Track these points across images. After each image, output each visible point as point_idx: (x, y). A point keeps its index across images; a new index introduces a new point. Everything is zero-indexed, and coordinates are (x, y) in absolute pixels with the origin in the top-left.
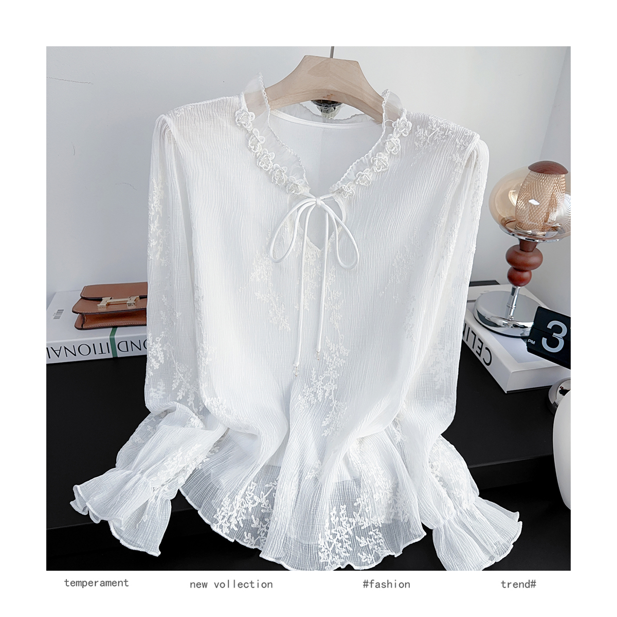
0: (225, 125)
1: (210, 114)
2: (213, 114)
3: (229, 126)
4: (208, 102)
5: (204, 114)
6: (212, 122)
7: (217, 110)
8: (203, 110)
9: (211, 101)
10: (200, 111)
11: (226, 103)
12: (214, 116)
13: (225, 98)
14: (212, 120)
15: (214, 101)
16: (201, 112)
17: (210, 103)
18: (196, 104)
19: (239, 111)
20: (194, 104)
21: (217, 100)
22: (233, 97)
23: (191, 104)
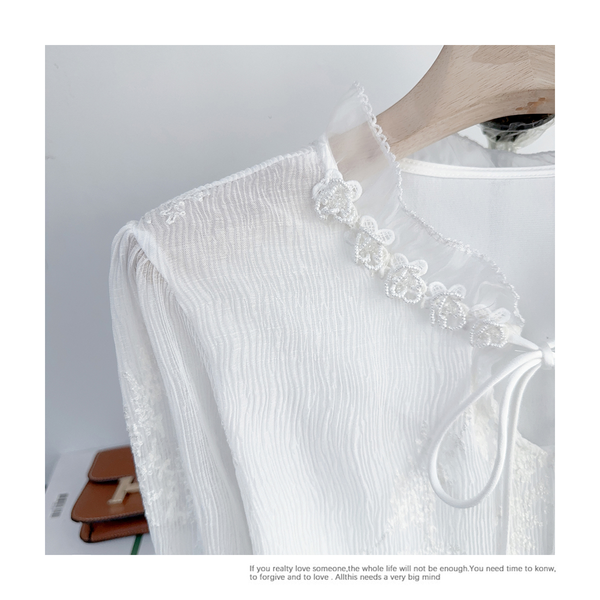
0: (289, 223)
1: (250, 205)
2: (258, 203)
3: (299, 223)
4: (243, 174)
5: (236, 208)
6: (258, 222)
7: (268, 191)
8: (233, 196)
9: (250, 172)
10: (226, 199)
11: (287, 170)
12: (259, 208)
13: (282, 158)
14: (257, 216)
15: (256, 169)
16: (228, 203)
17: (247, 177)
18: (216, 183)
19: (320, 184)
20: (210, 186)
21: (263, 166)
22: (301, 153)
23: (203, 188)
